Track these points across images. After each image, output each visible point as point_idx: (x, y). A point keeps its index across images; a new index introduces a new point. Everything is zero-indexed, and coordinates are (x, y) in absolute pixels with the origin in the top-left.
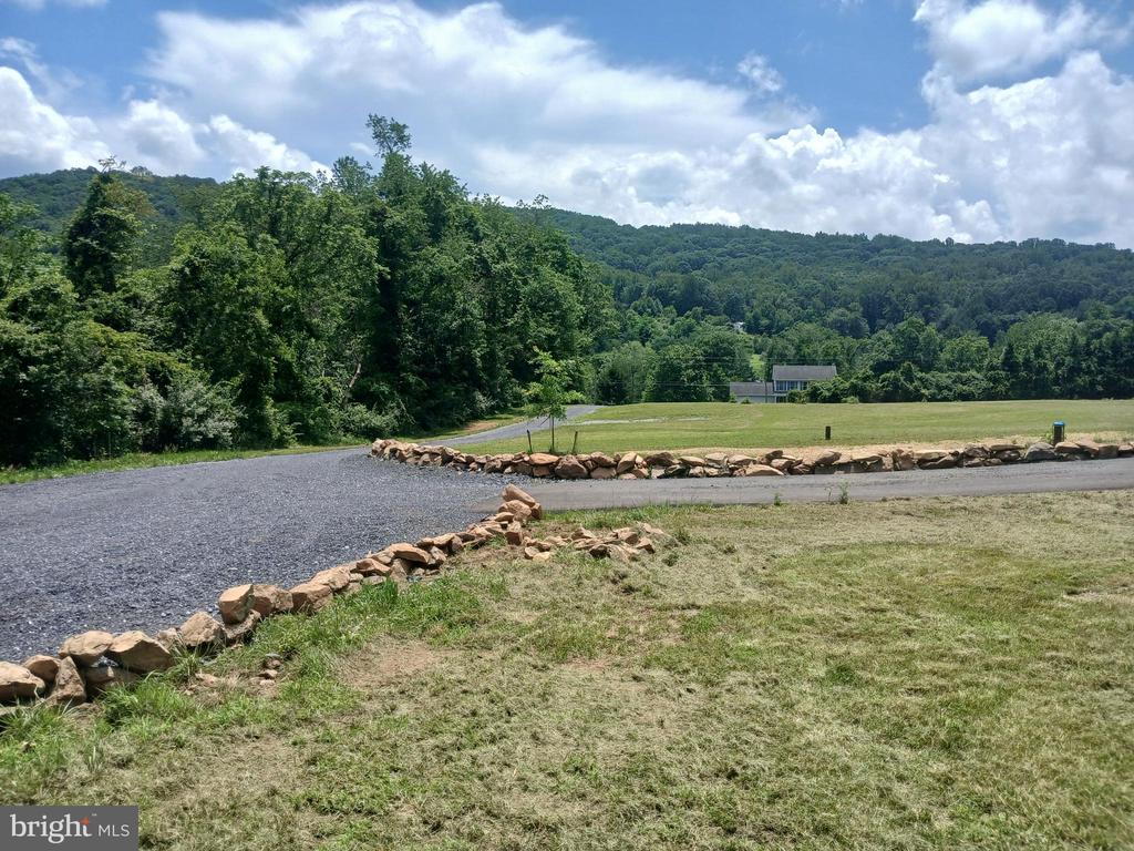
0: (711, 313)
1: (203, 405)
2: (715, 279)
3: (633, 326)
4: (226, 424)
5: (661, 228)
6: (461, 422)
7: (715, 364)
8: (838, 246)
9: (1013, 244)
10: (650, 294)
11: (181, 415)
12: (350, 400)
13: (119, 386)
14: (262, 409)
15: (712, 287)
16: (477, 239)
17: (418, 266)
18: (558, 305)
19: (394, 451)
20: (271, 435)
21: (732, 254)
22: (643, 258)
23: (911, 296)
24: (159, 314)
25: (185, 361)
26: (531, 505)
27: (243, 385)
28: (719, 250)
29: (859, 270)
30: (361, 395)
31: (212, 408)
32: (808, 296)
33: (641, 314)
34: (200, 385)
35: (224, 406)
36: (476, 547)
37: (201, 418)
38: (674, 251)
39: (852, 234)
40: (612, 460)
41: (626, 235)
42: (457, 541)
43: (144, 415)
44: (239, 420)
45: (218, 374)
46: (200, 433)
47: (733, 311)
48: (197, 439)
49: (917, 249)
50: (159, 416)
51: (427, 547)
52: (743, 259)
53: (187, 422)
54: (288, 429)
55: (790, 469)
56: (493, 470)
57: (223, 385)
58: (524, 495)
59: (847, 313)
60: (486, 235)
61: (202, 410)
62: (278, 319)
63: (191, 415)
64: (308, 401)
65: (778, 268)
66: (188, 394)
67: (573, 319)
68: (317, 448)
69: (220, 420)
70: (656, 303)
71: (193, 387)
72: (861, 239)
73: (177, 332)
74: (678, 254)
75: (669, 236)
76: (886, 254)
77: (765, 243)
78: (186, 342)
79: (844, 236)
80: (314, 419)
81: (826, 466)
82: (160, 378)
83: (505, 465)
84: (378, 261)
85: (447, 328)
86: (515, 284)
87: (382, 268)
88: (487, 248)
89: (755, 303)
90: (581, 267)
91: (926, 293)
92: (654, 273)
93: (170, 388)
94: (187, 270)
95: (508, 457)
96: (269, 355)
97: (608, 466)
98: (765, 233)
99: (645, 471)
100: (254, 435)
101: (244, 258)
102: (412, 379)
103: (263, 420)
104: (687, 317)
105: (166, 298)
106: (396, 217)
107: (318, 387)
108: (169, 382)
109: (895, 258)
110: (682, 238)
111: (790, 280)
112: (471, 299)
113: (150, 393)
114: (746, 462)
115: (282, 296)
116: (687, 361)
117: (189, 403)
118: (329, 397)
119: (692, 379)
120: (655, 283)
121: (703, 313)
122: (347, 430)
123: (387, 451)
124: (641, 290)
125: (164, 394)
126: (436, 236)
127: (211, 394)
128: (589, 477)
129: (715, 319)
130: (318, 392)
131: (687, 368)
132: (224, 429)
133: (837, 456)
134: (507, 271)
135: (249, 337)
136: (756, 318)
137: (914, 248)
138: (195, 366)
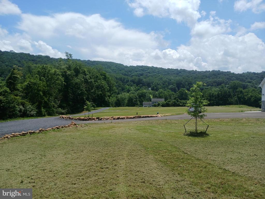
0: (144, 86)
1: (31, 109)
2: (145, 78)
3: (126, 89)
4: (35, 112)
5: (134, 66)
6: (81, 111)
7: (142, 98)
8: (172, 71)
9: (210, 71)
10: (130, 81)
11: (27, 111)
12: (58, 107)
13: (17, 106)
14: (41, 109)
15: (144, 80)
16: (86, 75)
17: (73, 81)
18: (103, 87)
19: (63, 117)
20: (42, 114)
21: (149, 73)
22: (130, 73)
23: (186, 83)
24: (22, 93)
25: (27, 101)
26: (75, 123)
27: (37, 105)
28: (146, 72)
29: (176, 77)
30: (60, 106)
31: (32, 110)
32: (165, 82)
33: (128, 86)
34: (30, 106)
35: (34, 109)
36: (65, 127)
37: (31, 111)
38: (137, 71)
39: (175, 69)
40: (91, 118)
41: (126, 68)
42: (63, 126)
43: (20, 111)
44: (37, 112)
45: (33, 103)
46: (30, 114)
47: (149, 85)
48: (30, 115)
49: (189, 72)
50: (23, 111)
51: (60, 127)
52: (152, 74)
53: (28, 112)
54: (46, 113)
55: (114, 119)
56: (76, 120)
57: (34, 105)
58: (74, 122)
59: (173, 86)
60: (87, 74)
61: (31, 110)
62: (44, 93)
63: (29, 111)
64: (50, 108)
65: (159, 76)
66: (28, 107)
67: (106, 90)
68: (51, 117)
69: (34, 112)
70: (132, 83)
71: (29, 106)
72: (177, 70)
73: (26, 96)
74: (137, 72)
75: (136, 68)
76: (182, 73)
77: (156, 70)
78: (27, 98)
79: (173, 69)
80: (51, 111)
81: (118, 118)
82: (23, 104)
83: (78, 119)
84: (64, 82)
85: (78, 93)
86: (93, 84)
87: (65, 83)
88: (88, 77)
89: (153, 83)
90: (109, 79)
91: (190, 82)
92: (132, 76)
93: (25, 106)
94: (28, 85)
95: (78, 118)
96: (43, 100)
97: (91, 119)
98: (156, 68)
99: (96, 120)
100: (40, 114)
101: (38, 83)
102: (71, 103)
103: (41, 111)
104: (138, 87)
105: (24, 89)
106: (69, 72)
107: (52, 105)
108: (24, 105)
109: (184, 74)
110: (138, 69)
111: (161, 79)
112: (83, 87)
113: (21, 107)
114: (109, 118)
115: (45, 89)
116: (134, 97)
117: (28, 109)
118: (54, 107)
119: (135, 101)
120: (132, 79)
121: (142, 86)
122: (57, 113)
123: (62, 117)
124: (129, 80)
125: (24, 107)
126: (77, 75)
127: (32, 107)
128: (88, 120)
129: (145, 87)
130: (52, 106)
131: (134, 99)
132: (34, 113)
133: (120, 117)
134: (91, 81)
135: (39, 97)
136: (153, 87)
137: (188, 72)
138: (29, 102)
